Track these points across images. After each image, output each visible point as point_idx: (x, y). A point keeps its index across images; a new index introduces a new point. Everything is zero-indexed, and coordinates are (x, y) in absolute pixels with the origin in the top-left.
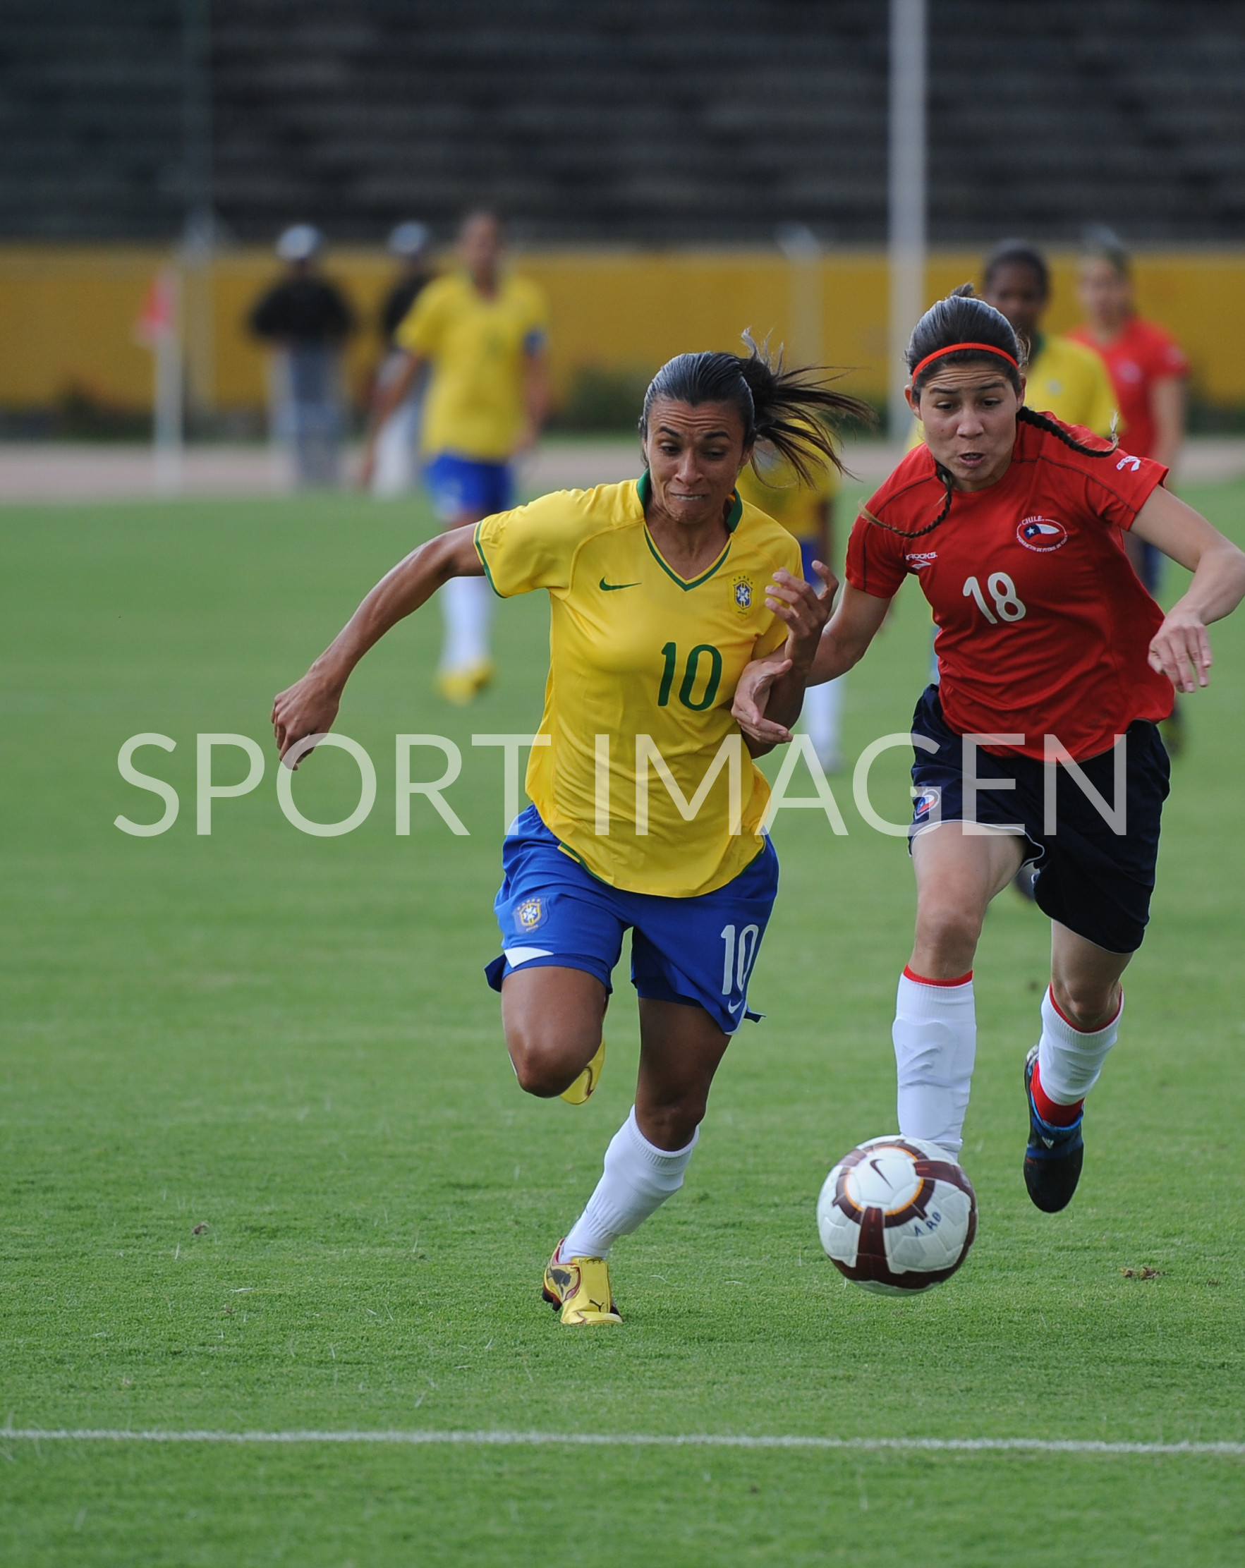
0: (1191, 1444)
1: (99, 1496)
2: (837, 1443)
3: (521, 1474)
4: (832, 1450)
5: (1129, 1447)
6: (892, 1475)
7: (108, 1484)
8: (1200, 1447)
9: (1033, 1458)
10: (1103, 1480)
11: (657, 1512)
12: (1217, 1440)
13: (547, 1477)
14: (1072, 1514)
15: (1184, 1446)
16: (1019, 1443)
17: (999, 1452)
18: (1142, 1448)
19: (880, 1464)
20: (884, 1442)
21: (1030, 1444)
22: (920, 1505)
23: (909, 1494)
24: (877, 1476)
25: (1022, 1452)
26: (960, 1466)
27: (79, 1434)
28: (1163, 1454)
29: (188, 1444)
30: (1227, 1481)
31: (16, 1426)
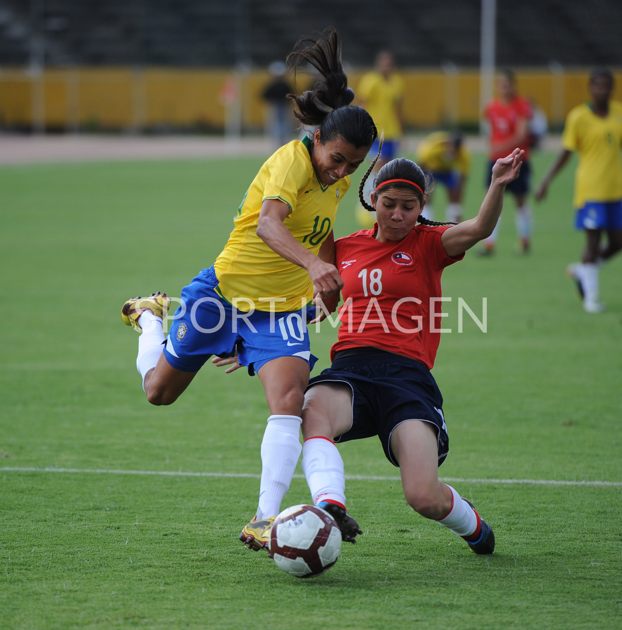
0: (586, 481)
1: (211, 495)
2: (463, 480)
3: (354, 489)
4: (460, 483)
5: (563, 483)
6: (481, 491)
7: (214, 491)
8: (589, 483)
9: (531, 486)
10: (555, 494)
11: (400, 503)
12: (594, 481)
13: (363, 490)
14: (544, 505)
15: (583, 482)
16: (526, 481)
17: (519, 484)
18: (569, 483)
19: (477, 487)
20: (479, 480)
21: (529, 481)
22: (492, 502)
23: (487, 498)
24: (476, 492)
25: (527, 484)
26: (505, 489)
27: (204, 474)
28: (576, 486)
29: (241, 478)
30: (598, 495)
31: (183, 471)
